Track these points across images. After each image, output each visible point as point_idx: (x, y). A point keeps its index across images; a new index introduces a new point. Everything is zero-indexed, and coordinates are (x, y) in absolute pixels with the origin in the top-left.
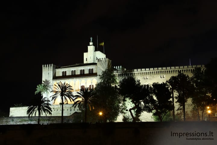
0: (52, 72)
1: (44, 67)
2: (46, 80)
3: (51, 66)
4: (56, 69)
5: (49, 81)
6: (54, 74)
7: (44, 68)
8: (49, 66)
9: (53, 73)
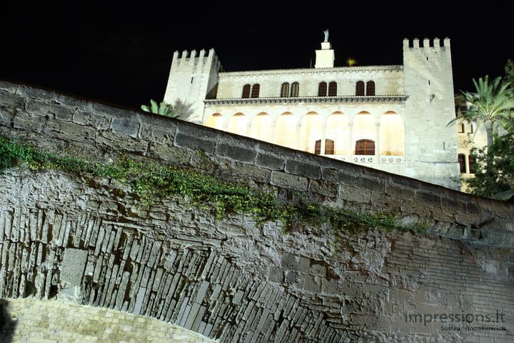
0: (207, 76)
1: (180, 56)
2: (178, 102)
3: (207, 55)
4: (220, 75)
5: (190, 106)
6: (211, 88)
7: (179, 63)
8: (198, 55)
9: (210, 80)
